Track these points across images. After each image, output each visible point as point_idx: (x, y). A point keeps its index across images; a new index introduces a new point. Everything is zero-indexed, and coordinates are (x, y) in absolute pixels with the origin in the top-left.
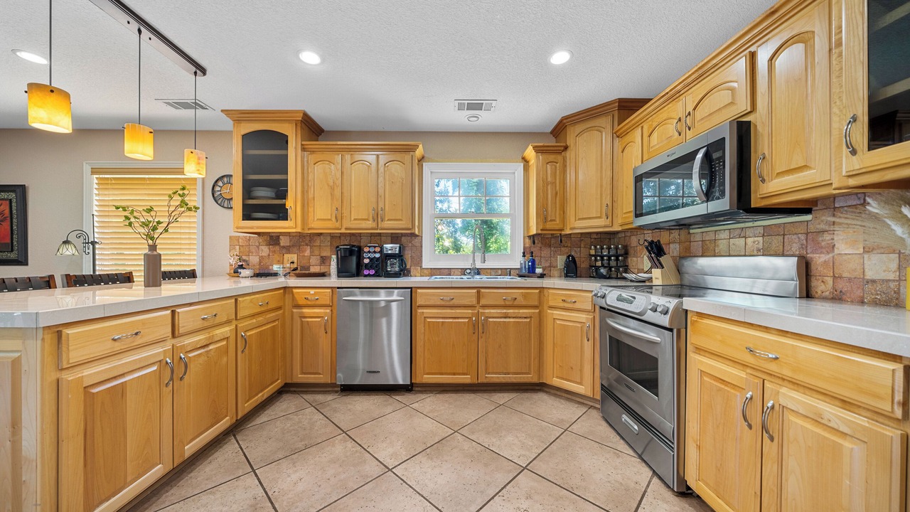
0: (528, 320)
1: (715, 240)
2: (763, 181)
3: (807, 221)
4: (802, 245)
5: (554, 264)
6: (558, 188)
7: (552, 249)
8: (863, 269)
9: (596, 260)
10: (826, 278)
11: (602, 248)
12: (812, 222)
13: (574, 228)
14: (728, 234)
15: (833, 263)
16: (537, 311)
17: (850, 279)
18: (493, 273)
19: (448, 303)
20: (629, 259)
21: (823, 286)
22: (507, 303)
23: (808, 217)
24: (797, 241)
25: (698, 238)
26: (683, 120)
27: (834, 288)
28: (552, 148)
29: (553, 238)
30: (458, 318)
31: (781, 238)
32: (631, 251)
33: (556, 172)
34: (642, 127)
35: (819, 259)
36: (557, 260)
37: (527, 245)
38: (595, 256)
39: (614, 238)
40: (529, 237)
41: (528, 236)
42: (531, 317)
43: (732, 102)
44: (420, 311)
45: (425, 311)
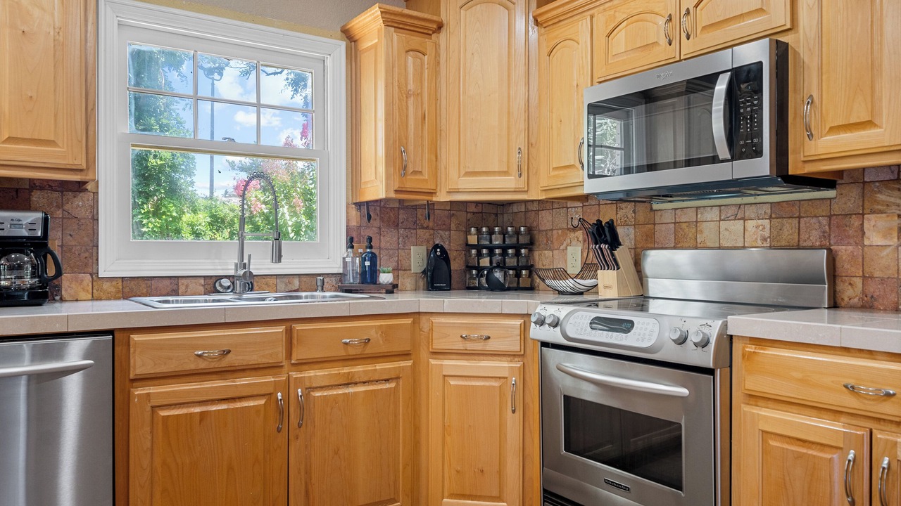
0: (392, 385)
1: (697, 222)
2: (810, 136)
3: (830, 199)
4: (824, 232)
5: (405, 264)
6: (426, 106)
7: (401, 231)
8: (898, 265)
9: (479, 255)
10: (854, 279)
11: (491, 232)
12: (837, 200)
13: (457, 192)
14: (718, 213)
15: (863, 258)
16: (409, 363)
17: (882, 279)
18: (281, 286)
19: (214, 365)
20: (536, 254)
21: (851, 290)
22: (352, 351)
23: (831, 193)
24: (817, 226)
25: (668, 217)
26: (675, 20)
27: (863, 292)
28: (416, 22)
29: (403, 209)
30: (240, 398)
31: (796, 221)
32: (541, 239)
33: (422, 73)
34: (592, 17)
35: (844, 251)
36: (409, 254)
37: (354, 223)
38: (479, 248)
39: (502, 214)
40: (359, 205)
41: (356, 204)
42: (398, 378)
43: (761, 9)
44: (139, 391)
45: (152, 390)
